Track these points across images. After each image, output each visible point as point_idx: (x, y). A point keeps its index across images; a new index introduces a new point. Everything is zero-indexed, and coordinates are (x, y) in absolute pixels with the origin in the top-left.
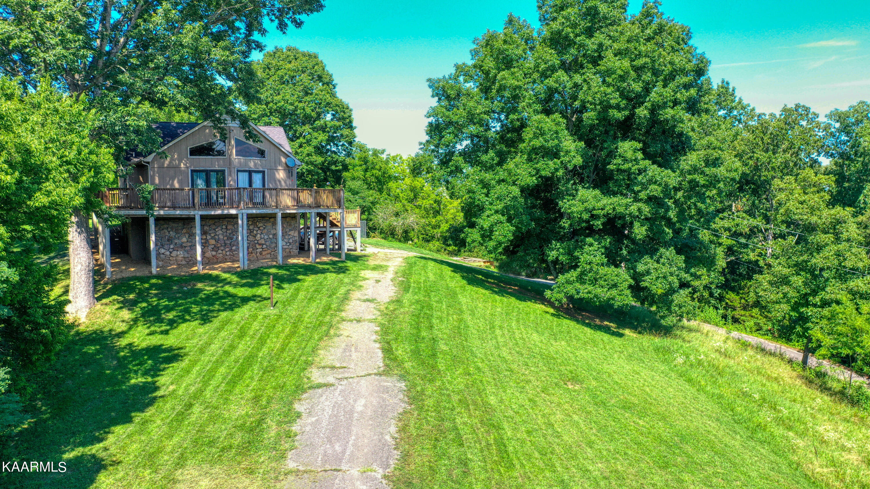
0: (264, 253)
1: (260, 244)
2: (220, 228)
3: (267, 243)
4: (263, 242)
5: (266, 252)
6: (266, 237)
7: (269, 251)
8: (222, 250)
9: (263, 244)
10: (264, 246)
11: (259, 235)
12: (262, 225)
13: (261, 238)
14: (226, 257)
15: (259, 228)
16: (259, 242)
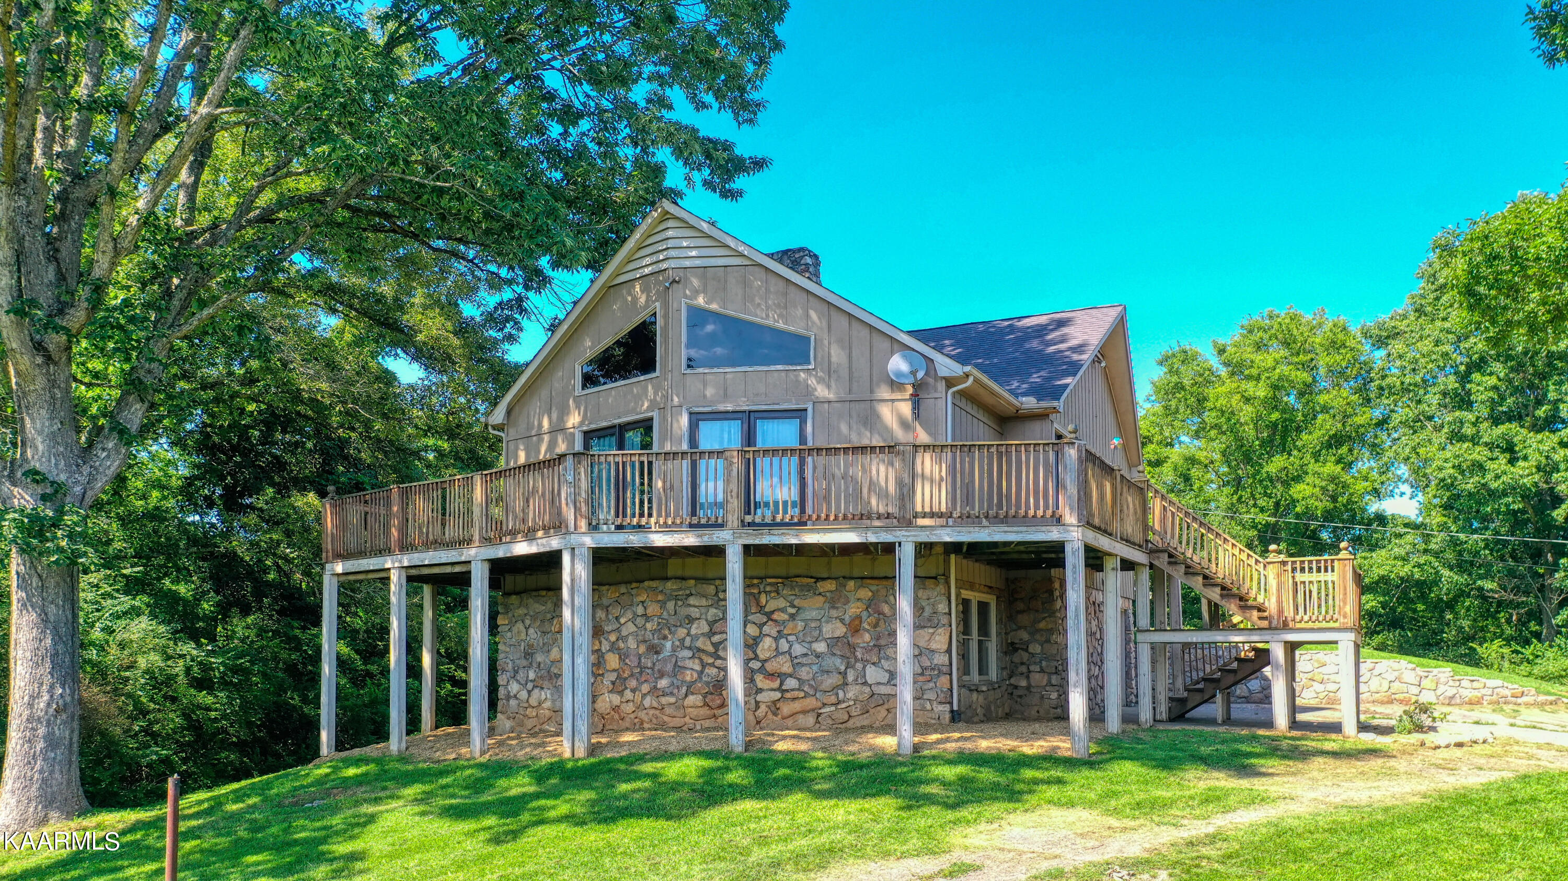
0: (786, 709)
1: (771, 676)
2: (629, 615)
3: (804, 673)
4: (787, 668)
5: (797, 706)
6: (798, 649)
7: (811, 702)
8: (633, 691)
9: (782, 676)
10: (791, 683)
11: (767, 642)
12: (781, 603)
13: (778, 653)
14: (642, 715)
15: (769, 615)
16: (769, 667)
